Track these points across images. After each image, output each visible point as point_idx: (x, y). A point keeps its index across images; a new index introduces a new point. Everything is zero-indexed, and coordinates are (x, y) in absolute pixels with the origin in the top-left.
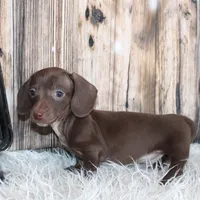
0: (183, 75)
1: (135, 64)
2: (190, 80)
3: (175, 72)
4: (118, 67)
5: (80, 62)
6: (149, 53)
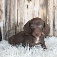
5: (24, 13)
6: (44, 10)
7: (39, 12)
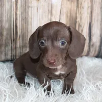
0: (93, 18)
1: (64, 11)
2: (97, 21)
3: (89, 16)
4: (54, 12)
5: (30, 8)
6: (73, 4)
7: (62, 6)
